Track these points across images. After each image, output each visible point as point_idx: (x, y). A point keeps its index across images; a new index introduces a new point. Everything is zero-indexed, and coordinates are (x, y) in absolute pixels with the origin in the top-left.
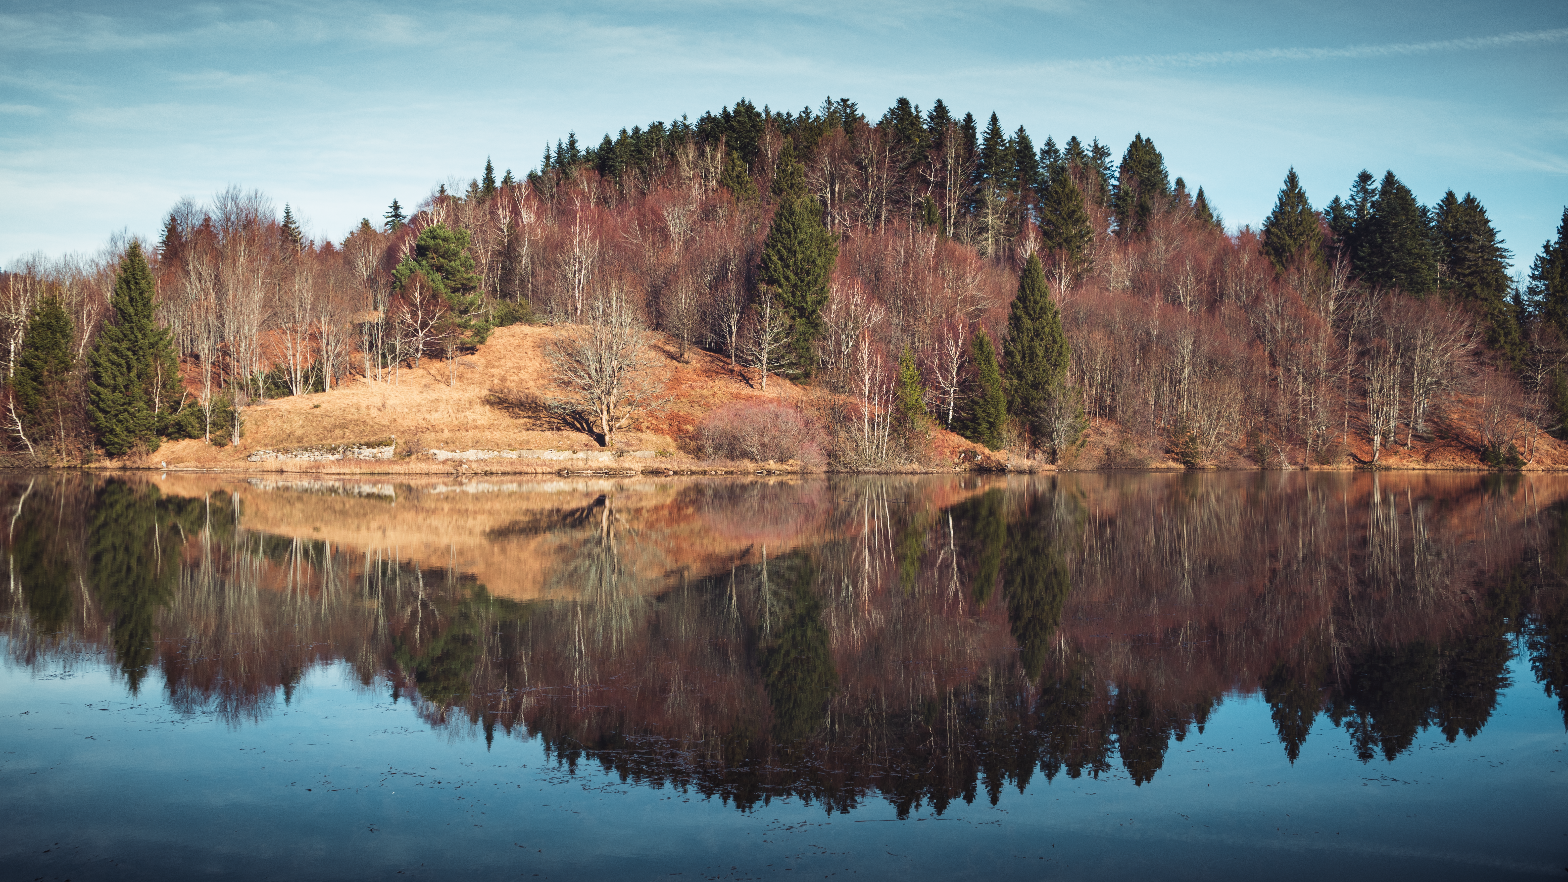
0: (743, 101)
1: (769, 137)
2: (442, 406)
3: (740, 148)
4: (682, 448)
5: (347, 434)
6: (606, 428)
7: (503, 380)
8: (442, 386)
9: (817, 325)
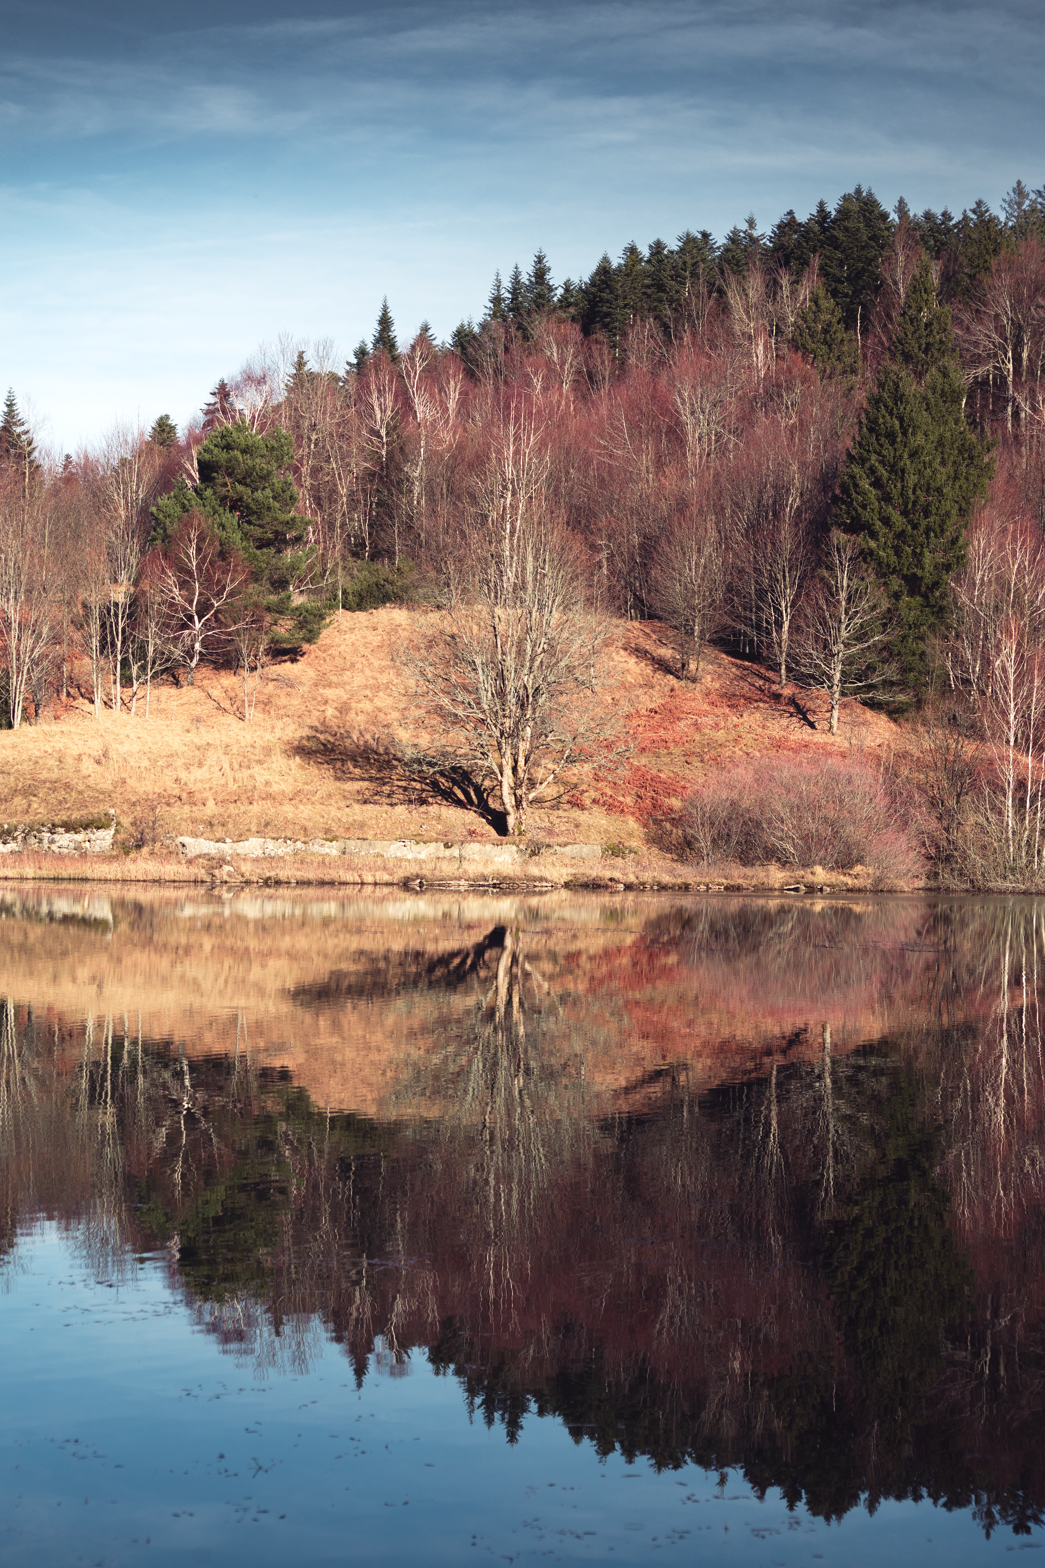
0: (858, 191)
1: (901, 258)
2: (212, 757)
3: (848, 279)
4: (657, 840)
5: (35, 806)
6: (509, 801)
7: (344, 709)
8: (231, 719)
9: (942, 609)
